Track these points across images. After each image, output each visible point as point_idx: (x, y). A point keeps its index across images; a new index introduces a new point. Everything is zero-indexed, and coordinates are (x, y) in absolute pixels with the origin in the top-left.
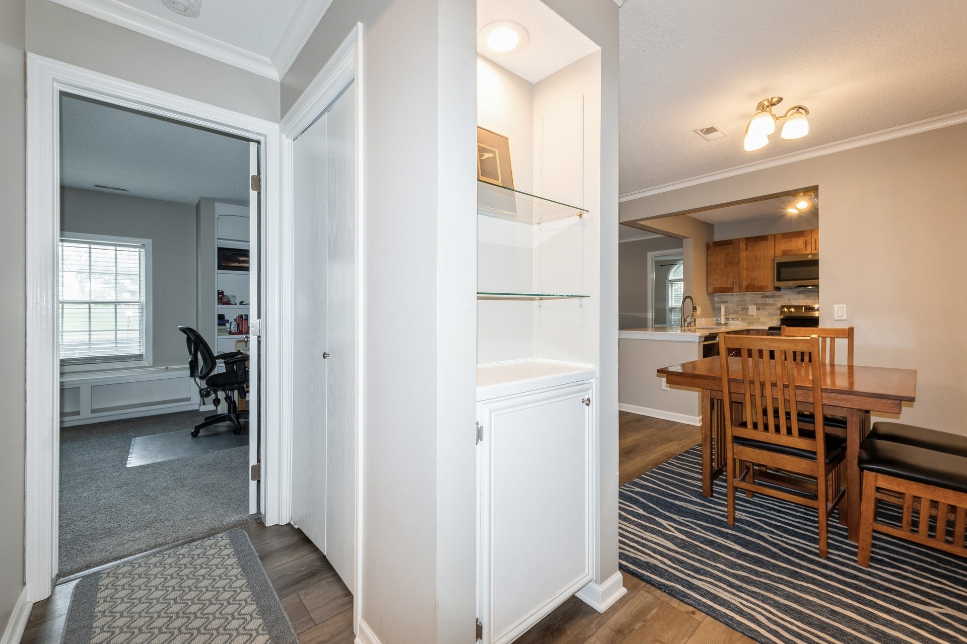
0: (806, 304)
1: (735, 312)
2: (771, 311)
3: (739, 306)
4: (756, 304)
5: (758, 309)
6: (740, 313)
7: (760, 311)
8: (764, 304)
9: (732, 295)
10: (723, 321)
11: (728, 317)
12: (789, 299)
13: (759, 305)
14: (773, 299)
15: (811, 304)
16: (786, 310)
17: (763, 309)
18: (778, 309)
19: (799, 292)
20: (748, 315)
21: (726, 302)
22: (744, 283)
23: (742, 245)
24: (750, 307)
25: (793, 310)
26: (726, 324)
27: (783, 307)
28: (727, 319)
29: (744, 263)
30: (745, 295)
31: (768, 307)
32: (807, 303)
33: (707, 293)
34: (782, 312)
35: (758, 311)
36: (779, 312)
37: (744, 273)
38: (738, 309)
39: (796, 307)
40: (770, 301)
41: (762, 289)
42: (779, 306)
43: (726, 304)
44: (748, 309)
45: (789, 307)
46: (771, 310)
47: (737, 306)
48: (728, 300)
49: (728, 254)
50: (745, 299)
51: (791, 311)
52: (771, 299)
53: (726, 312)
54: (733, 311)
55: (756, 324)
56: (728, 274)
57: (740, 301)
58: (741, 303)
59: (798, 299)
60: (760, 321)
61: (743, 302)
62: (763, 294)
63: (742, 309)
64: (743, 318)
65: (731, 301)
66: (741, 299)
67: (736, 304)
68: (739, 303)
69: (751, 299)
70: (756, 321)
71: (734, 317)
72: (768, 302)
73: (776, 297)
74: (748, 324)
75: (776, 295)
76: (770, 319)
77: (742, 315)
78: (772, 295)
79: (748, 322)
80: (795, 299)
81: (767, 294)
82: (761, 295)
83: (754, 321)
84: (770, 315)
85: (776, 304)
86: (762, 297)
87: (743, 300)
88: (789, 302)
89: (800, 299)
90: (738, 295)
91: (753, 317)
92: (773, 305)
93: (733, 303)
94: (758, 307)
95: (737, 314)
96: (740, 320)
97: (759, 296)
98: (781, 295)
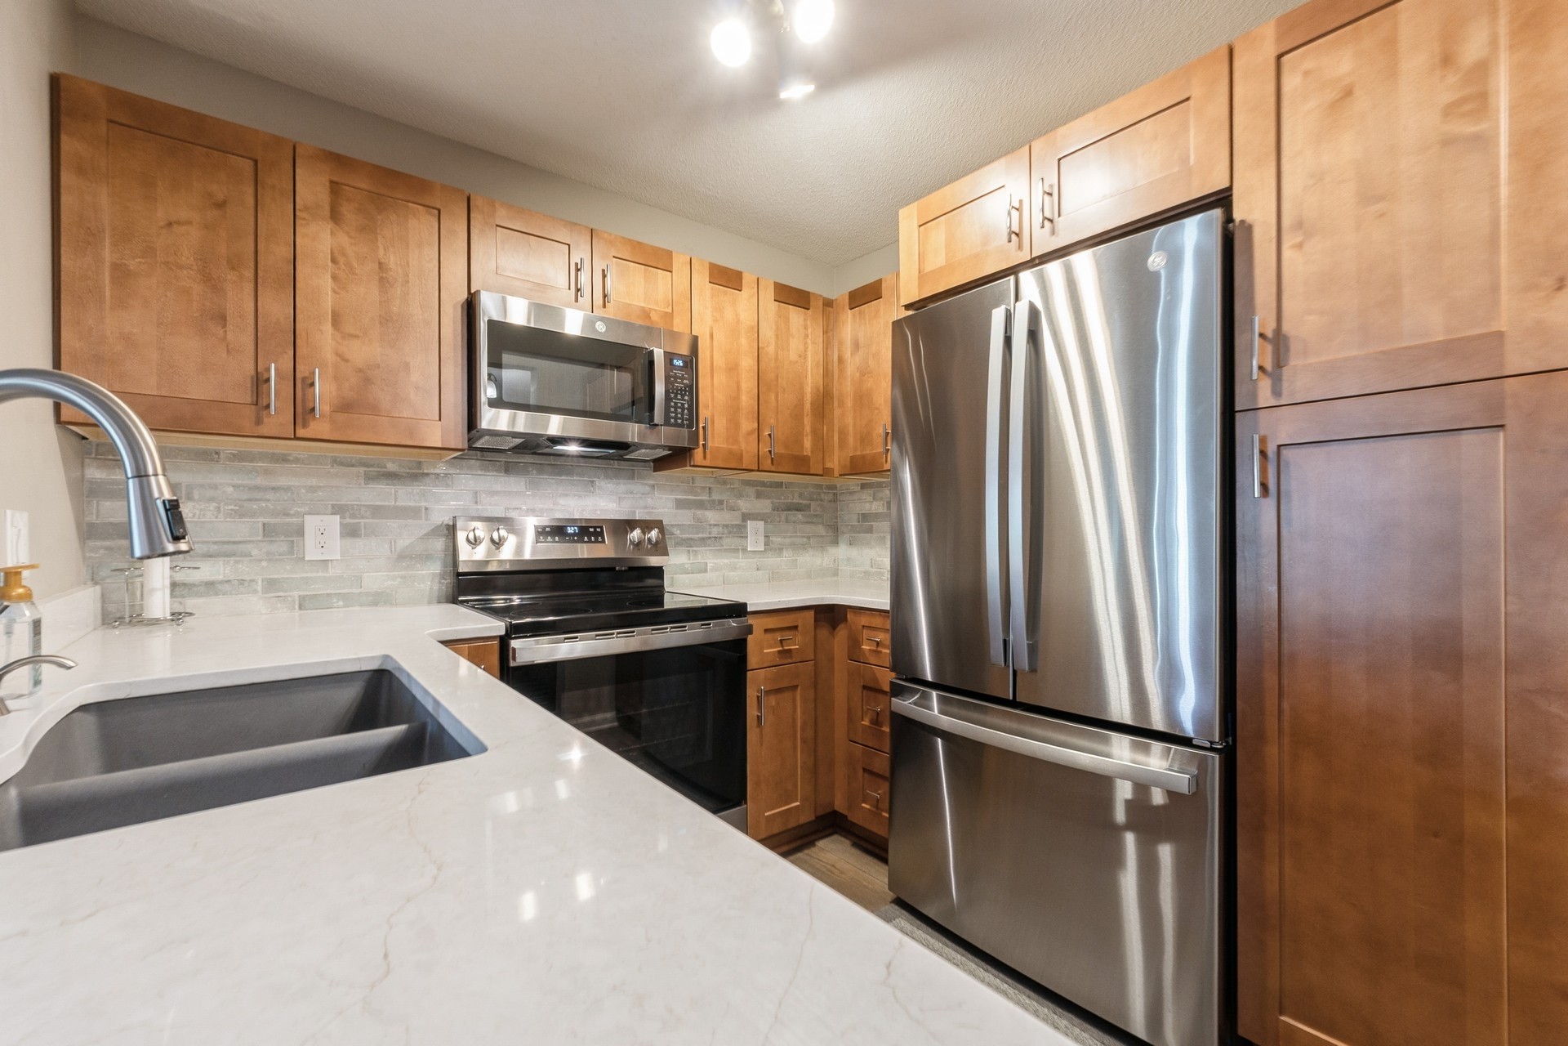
1: (232, 551)
2: (403, 543)
3: (253, 514)
4: (338, 510)
5: (350, 532)
6: (255, 552)
7: (359, 543)
8: (378, 511)
9: (208, 457)
12: (476, 493)
13: (353, 516)
14: (416, 489)
17: (372, 533)
18: (436, 534)
19: (508, 469)
20: (301, 559)
22: (324, 393)
23: (312, 187)
24: (311, 523)
30: (284, 459)
31: (393, 524)
32: (533, 510)
35: (349, 541)
36: (436, 543)
37: (323, 340)
38: (242, 529)
40: (404, 495)
41: (411, 435)
42: (441, 521)
44: (300, 532)
46: (408, 535)
47: (241, 514)
49: (221, 205)
50: (283, 481)
52: (409, 489)
54: (215, 543)
55: (341, 603)
56: (224, 326)
57: (257, 488)
58: (260, 500)
59: (505, 492)
60: (359, 591)
61: (270, 496)
62: (372, 466)
63: (268, 531)
64: (276, 576)
65: (202, 486)
66: (260, 481)
67: (232, 507)
68: (250, 500)
69: (314, 482)
70: (341, 591)
71: (221, 577)
72: (396, 499)
73: (427, 480)
74: (300, 608)
75: (428, 474)
76: (403, 577)
77: (264, 564)
78: (410, 469)
79: (302, 599)
80: (494, 493)
81: (391, 467)
82: (362, 470)
83: (329, 592)
84: (404, 557)
85: (426, 509)
86: (369, 478)
87: (273, 489)
88: (476, 503)
89: (510, 493)
90: (239, 457)
91: (328, 572)
92: (414, 513)
93: (212, 499)
94: (348, 520)
95: (236, 562)
96: (259, 588)
97: (354, 470)
98: (446, 475)
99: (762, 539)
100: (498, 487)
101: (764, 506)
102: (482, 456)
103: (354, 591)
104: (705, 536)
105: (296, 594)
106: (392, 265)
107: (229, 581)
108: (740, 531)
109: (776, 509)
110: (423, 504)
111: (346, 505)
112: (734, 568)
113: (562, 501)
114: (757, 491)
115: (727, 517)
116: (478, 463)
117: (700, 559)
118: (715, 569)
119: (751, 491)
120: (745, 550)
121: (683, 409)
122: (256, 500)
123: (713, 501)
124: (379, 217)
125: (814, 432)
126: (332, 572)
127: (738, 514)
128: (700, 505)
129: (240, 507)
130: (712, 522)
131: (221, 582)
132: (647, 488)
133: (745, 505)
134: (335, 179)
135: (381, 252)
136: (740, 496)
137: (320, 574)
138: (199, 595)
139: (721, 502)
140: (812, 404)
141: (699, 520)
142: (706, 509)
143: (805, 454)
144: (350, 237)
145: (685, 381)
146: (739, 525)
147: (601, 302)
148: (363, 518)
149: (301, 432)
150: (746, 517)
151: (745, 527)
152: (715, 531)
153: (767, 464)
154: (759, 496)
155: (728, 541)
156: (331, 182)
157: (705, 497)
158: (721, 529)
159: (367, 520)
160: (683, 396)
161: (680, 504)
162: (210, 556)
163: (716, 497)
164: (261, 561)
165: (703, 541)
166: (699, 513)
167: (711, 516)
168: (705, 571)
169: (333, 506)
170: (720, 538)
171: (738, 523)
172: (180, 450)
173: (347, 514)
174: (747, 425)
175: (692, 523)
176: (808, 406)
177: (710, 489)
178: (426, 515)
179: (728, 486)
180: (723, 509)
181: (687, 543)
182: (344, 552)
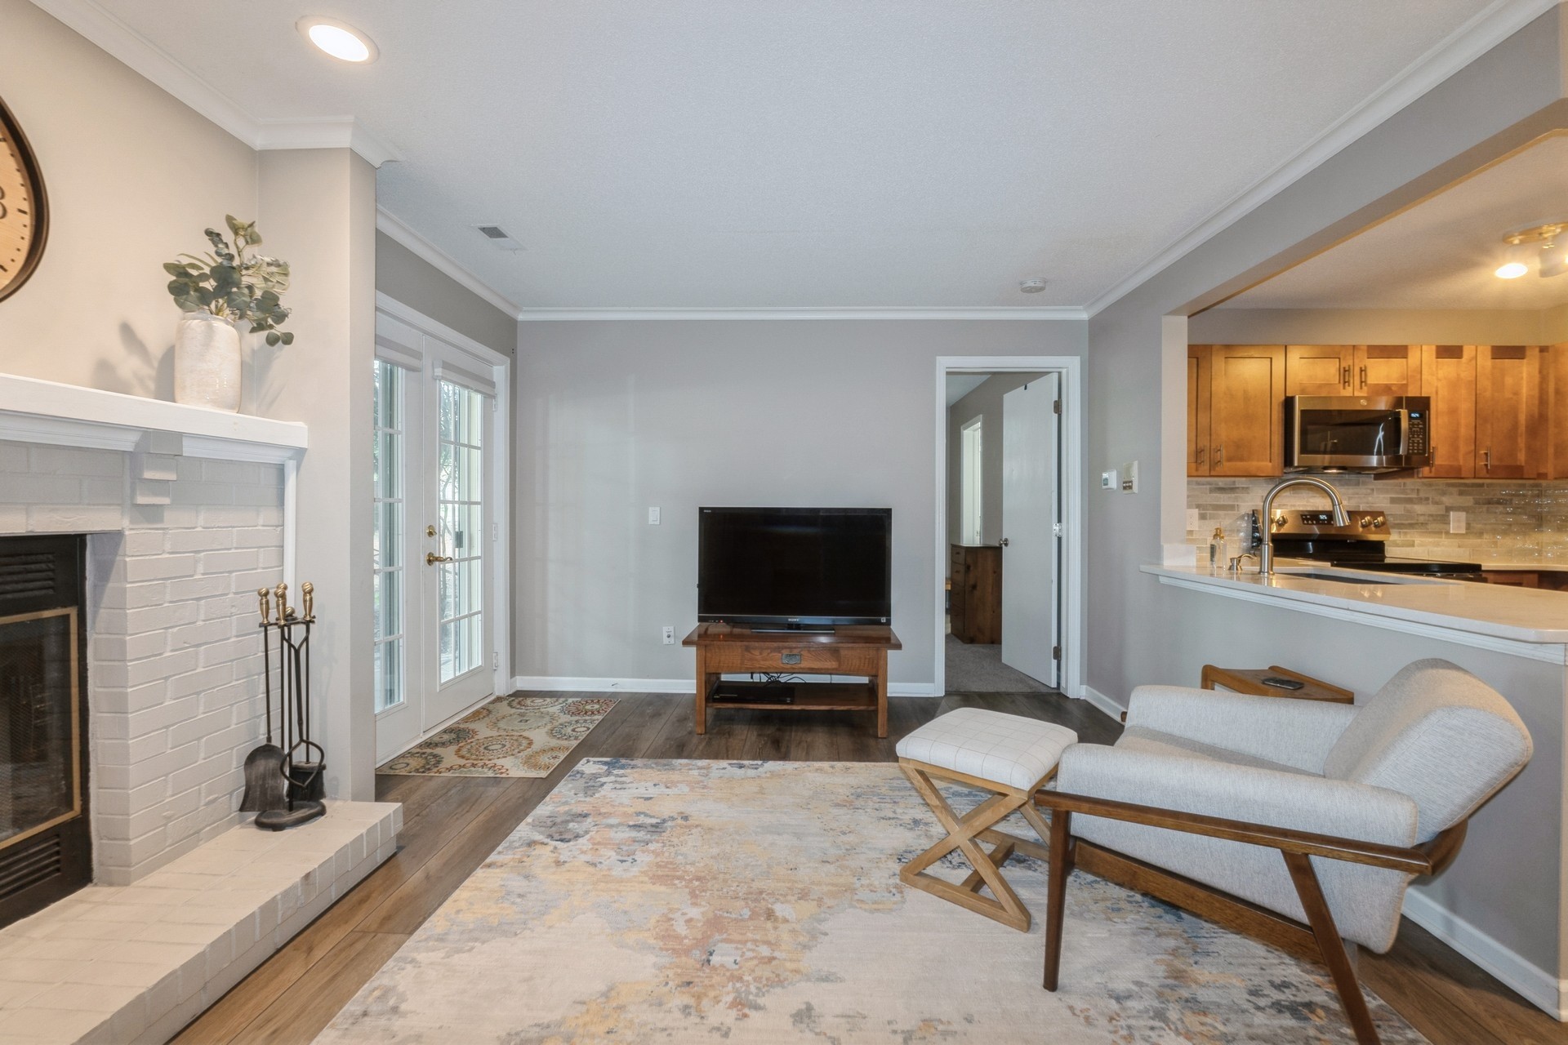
4: (1198, 506)
5: (1203, 517)
7: (1207, 522)
8: (1215, 507)
14: (1234, 496)
17: (1212, 517)
22: (1222, 455)
23: (1218, 362)
29: (1220, 406)
31: (1222, 513)
37: (1222, 430)
70: (1198, 546)
72: (1223, 501)
73: (1237, 490)
75: (1238, 488)
81: (1221, 485)
82: (1208, 487)
84: (1228, 531)
86: (1211, 491)
92: (1232, 507)
94: (1203, 511)
97: (1205, 487)
98: (1247, 488)
99: (1463, 525)
101: (1468, 501)
104: (1412, 522)
106: (1250, 391)
108: (1444, 519)
109: (1477, 502)
110: (1236, 503)
111: (1202, 505)
112: (1438, 545)
113: (1312, 500)
114: (1460, 490)
115: (1431, 509)
117: (1409, 538)
118: (1421, 545)
119: (1454, 490)
120: (1447, 533)
121: (1418, 443)
123: (1421, 499)
125: (1529, 448)
126: (1196, 536)
127: (1442, 507)
128: (1410, 501)
130: (1419, 512)
132: (1369, 491)
133: (1447, 500)
136: (1444, 493)
137: (1192, 538)
139: (1427, 499)
140: (1527, 427)
141: (1408, 511)
142: (1415, 504)
143: (1518, 464)
145: (1420, 426)
146: (1443, 515)
147: (1359, 387)
148: (1208, 510)
149: (1213, 473)
150: (1448, 509)
151: (1448, 516)
152: (1422, 519)
153: (1484, 473)
154: (1461, 493)
155: (1432, 526)
157: (1414, 496)
158: (1427, 518)
159: (1211, 511)
160: (1418, 435)
161: (1393, 501)
163: (1422, 495)
165: (1411, 526)
166: (1408, 506)
167: (1419, 509)
168: (1413, 546)
169: (1196, 504)
170: (1426, 524)
171: (1442, 513)
173: (1203, 509)
174: (1464, 448)
175: (1403, 513)
176: (1522, 428)
177: (1418, 490)
178: (1238, 508)
179: (1433, 488)
180: (1428, 504)
181: (1400, 526)
182: (1200, 527)
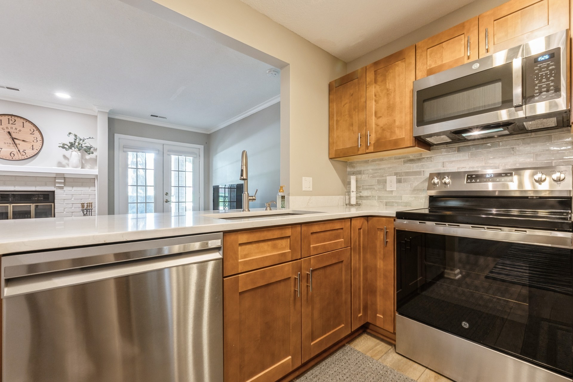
0: (471, 170)
1: (370, 188)
2: (416, 184)
4: (396, 174)
5: (399, 181)
6: (376, 188)
7: (402, 184)
8: (408, 174)
10: (353, 201)
11: (361, 194)
13: (400, 176)
14: (420, 164)
15: (480, 169)
16: (436, 180)
17: (405, 181)
18: (425, 180)
19: (459, 150)
20: (386, 190)
21: (360, 173)
22: (372, 138)
23: (370, 76)
24: (388, 178)
25: (447, 180)
26: (358, 205)
27: (432, 176)
28: (359, 198)
29: (372, 106)
30: (382, 160)
31: (412, 177)
32: (473, 168)
33: (330, 159)
34: (432, 186)
35: (399, 184)
36: (426, 184)
37: (373, 121)
38: (374, 181)
39: (454, 175)
40: (414, 167)
41: (395, 145)
42: (427, 175)
43: (359, 176)
44: (385, 182)
45: (440, 175)
46: (417, 181)
47: (374, 177)
48: (362, 169)
49: (352, 95)
51: (445, 183)
52: (417, 164)
53: (357, 187)
54: (368, 185)
55: (396, 205)
56: (353, 126)
57: (376, 169)
58: (377, 173)
59: (458, 161)
60: (401, 201)
61: (379, 171)
62: (406, 158)
63: (379, 182)
64: (380, 195)
65: (365, 170)
66: (377, 167)
67: (371, 175)
68: (375, 173)
69: (389, 166)
70: (396, 201)
71: (369, 195)
72: (413, 168)
73: (424, 160)
74: (386, 206)
75: (424, 158)
76: (415, 197)
77: (378, 191)
78: (417, 157)
79: (386, 203)
80: (452, 162)
81: (412, 157)
82: (402, 160)
83: (393, 201)
84: (416, 190)
85: (423, 171)
86: (405, 162)
87: (380, 169)
88: (444, 167)
89: (460, 161)
90: (373, 161)
91: (393, 195)
92: (418, 173)
93: (367, 174)
94: (398, 177)
95: (372, 191)
96: (376, 198)
97: (400, 160)
98: (431, 157)
100: (454, 159)
102: (447, 146)
103: (400, 201)
105: (385, 201)
106: (391, 88)
107: (370, 196)
110: (422, 170)
111: (398, 173)
116: (444, 150)
121: (548, 87)
122: (376, 173)
124: (387, 74)
126: (394, 194)
129: (373, 175)
131: (369, 196)
134: (375, 70)
135: (387, 85)
137: (391, 195)
138: (365, 200)
144: (379, 85)
145: (551, 68)
148: (402, 176)
156: (375, 71)
159: (403, 177)
160: (548, 79)
162: (367, 189)
164: (377, 190)
169: (394, 173)
172: (362, 161)
173: (398, 175)
178: (423, 173)
182: (397, 188)
